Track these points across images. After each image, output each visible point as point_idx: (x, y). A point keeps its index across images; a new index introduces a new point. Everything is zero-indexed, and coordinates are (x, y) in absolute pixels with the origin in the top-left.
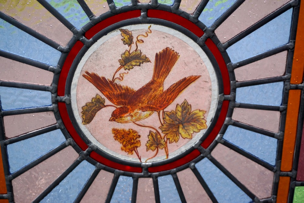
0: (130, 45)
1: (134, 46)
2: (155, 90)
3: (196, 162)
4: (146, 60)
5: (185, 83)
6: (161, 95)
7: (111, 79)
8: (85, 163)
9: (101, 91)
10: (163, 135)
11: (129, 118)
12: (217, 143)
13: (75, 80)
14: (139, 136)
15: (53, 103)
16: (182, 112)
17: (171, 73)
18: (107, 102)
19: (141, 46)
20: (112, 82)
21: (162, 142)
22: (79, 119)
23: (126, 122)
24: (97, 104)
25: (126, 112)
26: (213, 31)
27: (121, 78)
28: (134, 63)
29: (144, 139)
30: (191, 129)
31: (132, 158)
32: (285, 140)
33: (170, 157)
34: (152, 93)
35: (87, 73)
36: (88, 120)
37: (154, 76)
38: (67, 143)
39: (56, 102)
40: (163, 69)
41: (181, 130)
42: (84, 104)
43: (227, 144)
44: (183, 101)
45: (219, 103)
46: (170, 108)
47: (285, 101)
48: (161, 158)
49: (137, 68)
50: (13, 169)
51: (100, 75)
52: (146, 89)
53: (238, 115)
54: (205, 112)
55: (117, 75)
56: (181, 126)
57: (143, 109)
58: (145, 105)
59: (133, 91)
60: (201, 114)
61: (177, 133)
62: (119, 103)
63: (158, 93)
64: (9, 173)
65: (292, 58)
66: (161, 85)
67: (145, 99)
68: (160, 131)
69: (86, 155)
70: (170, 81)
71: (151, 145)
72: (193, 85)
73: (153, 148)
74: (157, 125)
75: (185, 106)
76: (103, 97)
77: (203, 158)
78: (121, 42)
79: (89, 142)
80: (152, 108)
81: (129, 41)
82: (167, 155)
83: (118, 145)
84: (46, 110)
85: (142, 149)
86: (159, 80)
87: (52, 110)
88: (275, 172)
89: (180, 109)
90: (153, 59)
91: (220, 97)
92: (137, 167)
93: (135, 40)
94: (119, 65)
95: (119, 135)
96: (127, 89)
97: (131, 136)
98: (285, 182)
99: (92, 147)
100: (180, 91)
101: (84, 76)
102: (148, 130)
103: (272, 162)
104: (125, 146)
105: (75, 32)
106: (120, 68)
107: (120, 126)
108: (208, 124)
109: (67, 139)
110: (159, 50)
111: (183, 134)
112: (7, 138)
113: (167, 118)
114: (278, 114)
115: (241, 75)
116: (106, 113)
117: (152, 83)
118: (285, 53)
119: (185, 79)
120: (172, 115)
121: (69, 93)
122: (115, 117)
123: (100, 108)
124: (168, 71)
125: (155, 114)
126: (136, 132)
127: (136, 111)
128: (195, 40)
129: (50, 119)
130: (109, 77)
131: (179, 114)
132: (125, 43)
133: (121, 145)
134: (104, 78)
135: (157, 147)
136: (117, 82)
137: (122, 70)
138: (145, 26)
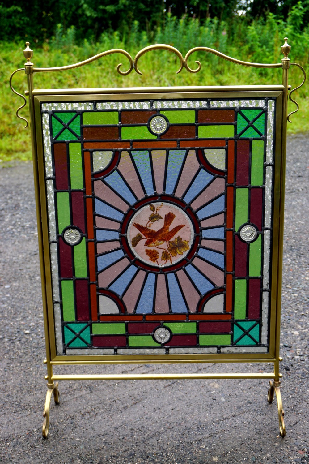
0: (153, 211)
1: (155, 212)
2: (165, 231)
3: (185, 266)
4: (161, 218)
5: (178, 228)
6: (168, 234)
8: (133, 266)
9: (141, 232)
10: (169, 253)
11: (153, 244)
12: (195, 257)
13: (130, 226)
14: (158, 253)
15: (119, 237)
16: (178, 242)
18: (143, 237)
19: (158, 212)
20: (146, 228)
21: (169, 256)
22: (130, 245)
23: (152, 246)
24: (139, 238)
25: (152, 241)
26: (190, 205)
27: (150, 226)
28: (155, 219)
29: (160, 255)
30: (182, 250)
31: (155, 264)
32: (227, 255)
33: (173, 264)
34: (163, 233)
35: (135, 224)
36: (134, 245)
37: (164, 225)
40: (168, 222)
41: (177, 250)
42: (133, 238)
43: (199, 257)
44: (177, 236)
45: (195, 237)
46: (172, 240)
47: (225, 236)
48: (168, 264)
49: (157, 221)
50: (99, 269)
51: (140, 224)
52: (161, 231)
53: (204, 243)
54: (188, 242)
55: (148, 225)
56: (177, 248)
57: (160, 240)
58: (160, 238)
59: (155, 232)
60: (186, 242)
61: (176, 252)
62: (148, 238)
63: (166, 233)
64: (97, 271)
65: (226, 217)
66: (168, 229)
67: (160, 235)
68: (167, 251)
69: (133, 262)
70: (171, 227)
71: (164, 258)
72: (182, 229)
73: (164, 259)
74: (166, 248)
75: (179, 239)
76: (142, 234)
77: (188, 264)
78: (150, 210)
79: (134, 256)
80: (164, 240)
81: (153, 209)
82: (171, 263)
83: (148, 257)
84: (116, 240)
85: (159, 259)
86: (167, 227)
87: (119, 241)
88: (224, 272)
89: (176, 240)
90: (164, 217)
91: (195, 235)
92: (157, 268)
93: (156, 209)
95: (149, 253)
96: (152, 231)
97: (154, 253)
98: (230, 277)
99: (136, 258)
100: (176, 232)
101: (133, 225)
102: (162, 250)
103: (223, 266)
104: (151, 258)
105: (130, 206)
106: (149, 221)
108: (190, 247)
109: (125, 254)
110: (166, 214)
111: (178, 252)
112: (98, 254)
113: (171, 244)
114: (223, 243)
115: (204, 224)
116: (143, 242)
117: (164, 228)
118: (223, 215)
119: (178, 226)
120: (173, 243)
121: (126, 233)
122: (147, 244)
123: (140, 240)
124: (170, 223)
125: (165, 243)
126: (156, 251)
127: (156, 241)
128: (182, 209)
129: (117, 245)
131: (176, 242)
132: (151, 210)
133: (149, 258)
134: (142, 226)
135: (167, 259)
136: (148, 227)
138: (160, 203)
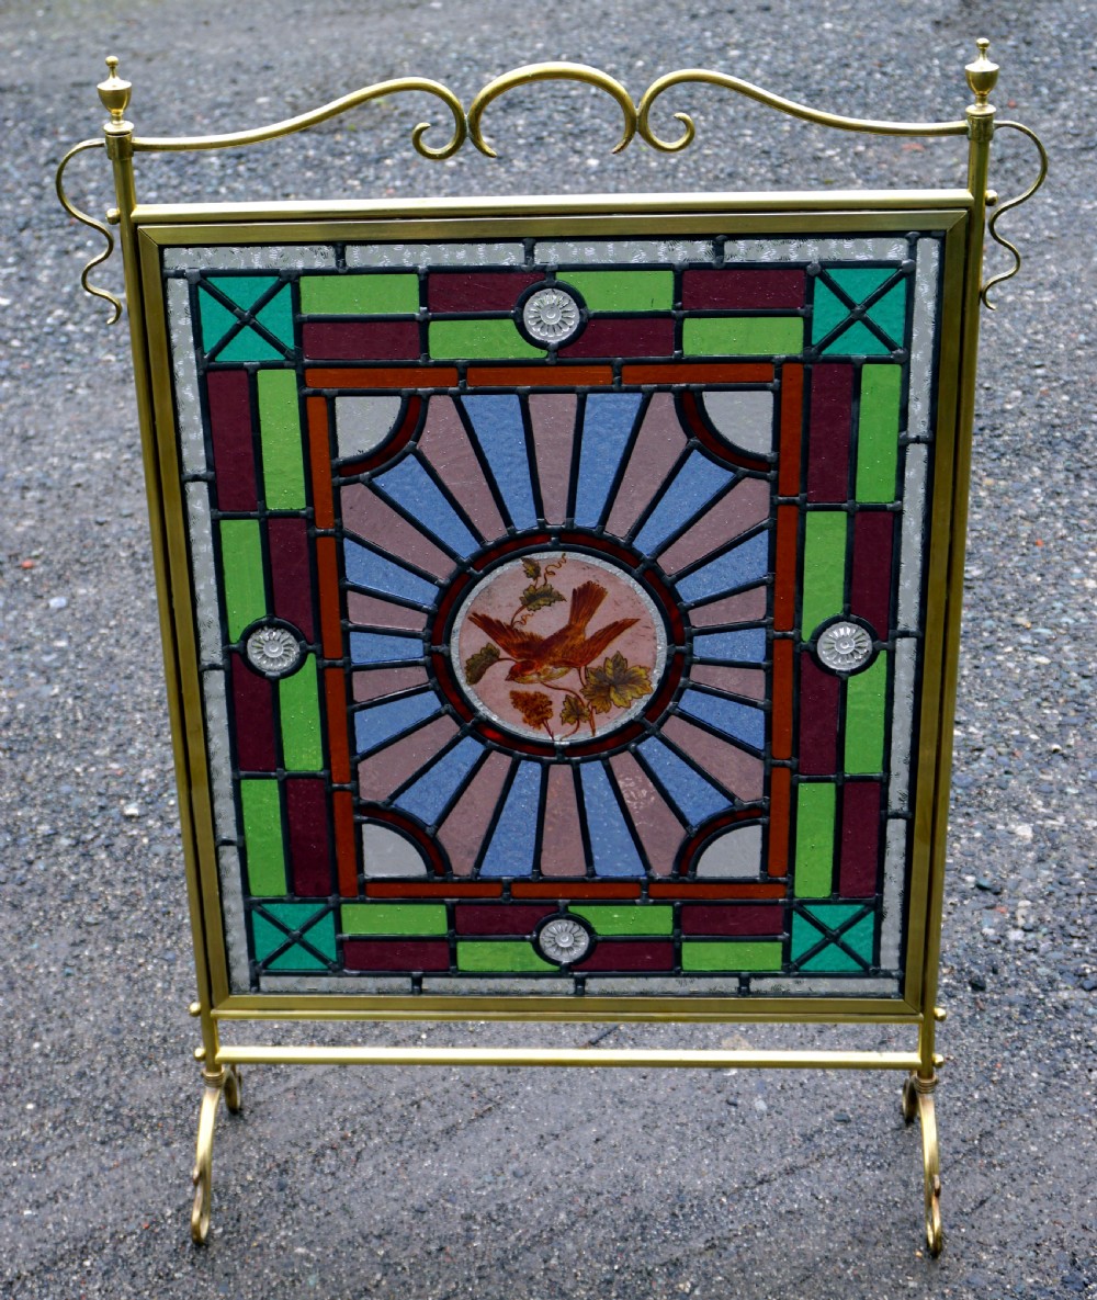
0: (535, 578)
1: (541, 580)
2: (573, 638)
3: (639, 742)
4: (561, 598)
5: (617, 629)
6: (582, 645)
7: (509, 623)
8: (469, 740)
9: (495, 639)
10: (586, 701)
11: (535, 676)
12: (668, 715)
13: (457, 624)
14: (551, 703)
15: (425, 655)
16: (614, 669)
17: (595, 615)
18: (503, 654)
19: (550, 580)
20: (510, 628)
21: (585, 711)
22: (462, 680)
23: (531, 682)
24: (489, 657)
25: (530, 668)
26: (655, 561)
27: (523, 622)
28: (541, 602)
29: (558, 707)
30: (629, 694)
31: (540, 735)
32: (775, 711)
33: (598, 734)
34: (568, 642)
35: (475, 614)
36: (474, 678)
37: (571, 619)
38: (443, 711)
39: (428, 653)
40: (584, 610)
41: (612, 695)
42: (469, 657)
43: (684, 716)
44: (614, 652)
45: (668, 657)
46: (596, 663)
47: (769, 654)
48: (583, 735)
49: (546, 608)
50: (361, 748)
51: (493, 616)
52: (560, 636)
53: (698, 674)
54: (648, 670)
55: (518, 618)
56: (613, 689)
57: (555, 664)
58: (557, 659)
59: (540, 639)
60: (642, 672)
61: (607, 700)
62: (519, 656)
63: (577, 642)
64: (355, 753)
65: (773, 596)
66: (581, 631)
67: (558, 650)
68: (582, 696)
69: (471, 728)
70: (594, 626)
71: (568, 716)
72: (628, 632)
73: (571, 719)
74: (577, 686)
75: (619, 661)
76: (497, 647)
77: (648, 736)
78: (524, 575)
79: (475, 710)
80: (569, 665)
81: (534, 572)
82: (594, 731)
83: (519, 715)
84: (415, 664)
85: (554, 721)
86: (579, 625)
87: (424, 665)
88: (764, 759)
89: (610, 664)
90: (569, 596)
91: (669, 650)
92: (549, 748)
93: (542, 572)
94: (520, 604)
95: (519, 700)
96: (532, 637)
97: (538, 702)
98: (782, 780)
99: (480, 718)
100: (609, 640)
101: (470, 619)
102: (562, 694)
103: (759, 744)
104: (528, 717)
105: (460, 563)
106: (521, 609)
107: (521, 688)
108: (655, 686)
109: (443, 704)
110: (578, 585)
111: (616, 700)
112: (356, 702)
113: (592, 677)
114: (761, 674)
115: (698, 618)
116: (500, 669)
117: (568, 628)
118: (763, 589)
119: (616, 623)
120: (600, 672)
121: (448, 642)
122: (514, 675)
123: (492, 663)
124: (591, 613)
125: (573, 673)
126: (545, 696)
127: (545, 667)
128: (628, 571)
129: (419, 676)
130: (505, 619)
131: (610, 671)
132: (529, 576)
133: (523, 715)
134: (498, 622)
135: (578, 719)
136: (517, 626)
137: (525, 611)
138: (558, 555)
